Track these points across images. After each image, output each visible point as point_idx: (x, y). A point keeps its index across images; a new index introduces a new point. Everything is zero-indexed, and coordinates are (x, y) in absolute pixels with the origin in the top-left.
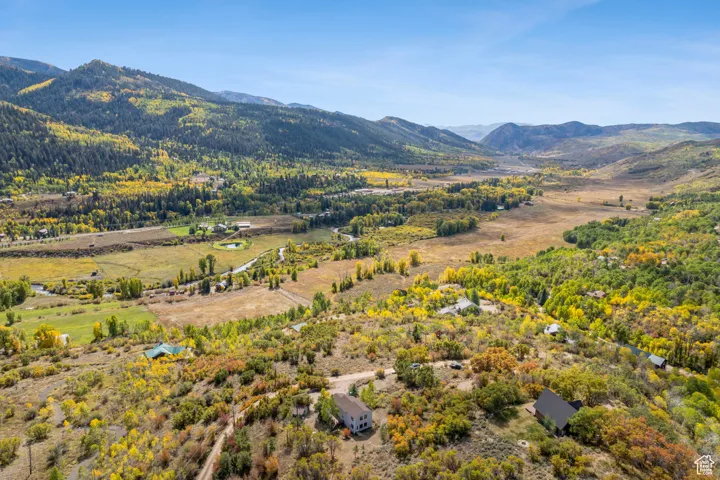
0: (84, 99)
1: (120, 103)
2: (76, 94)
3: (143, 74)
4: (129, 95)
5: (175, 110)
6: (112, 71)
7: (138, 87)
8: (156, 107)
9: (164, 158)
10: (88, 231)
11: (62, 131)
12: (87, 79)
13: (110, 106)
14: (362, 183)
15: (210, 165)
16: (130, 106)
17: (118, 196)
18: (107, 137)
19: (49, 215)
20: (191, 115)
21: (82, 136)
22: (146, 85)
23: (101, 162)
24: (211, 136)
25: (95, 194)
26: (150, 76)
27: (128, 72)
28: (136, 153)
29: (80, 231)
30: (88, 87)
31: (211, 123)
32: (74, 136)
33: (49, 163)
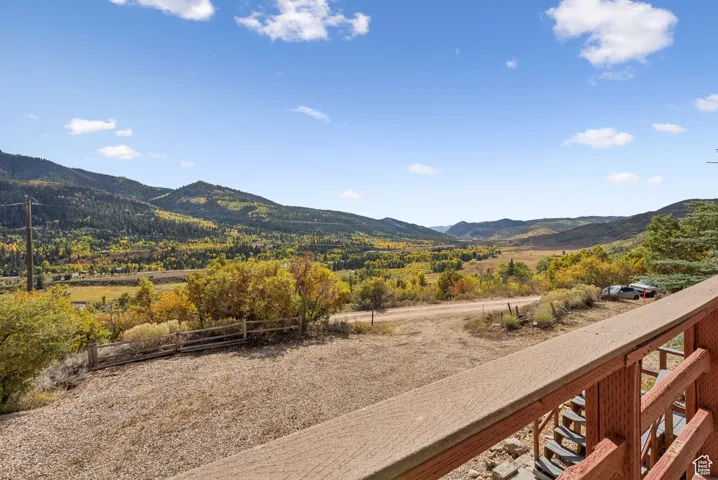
0: (188, 201)
1: (211, 204)
2: (184, 200)
3: (230, 189)
4: (218, 199)
5: (247, 207)
6: (211, 187)
7: (223, 195)
8: (235, 206)
9: (235, 233)
10: (156, 269)
11: (165, 215)
12: (192, 191)
13: (205, 205)
14: (372, 247)
15: (266, 237)
16: (218, 205)
17: (191, 250)
18: (196, 220)
19: (133, 262)
20: (257, 210)
21: (177, 218)
22: (230, 195)
23: (188, 232)
24: (269, 222)
25: (173, 248)
26: (234, 191)
27: (219, 188)
28: (215, 229)
29: (150, 270)
30: (193, 196)
31: (270, 215)
32: (173, 218)
33: (150, 233)
